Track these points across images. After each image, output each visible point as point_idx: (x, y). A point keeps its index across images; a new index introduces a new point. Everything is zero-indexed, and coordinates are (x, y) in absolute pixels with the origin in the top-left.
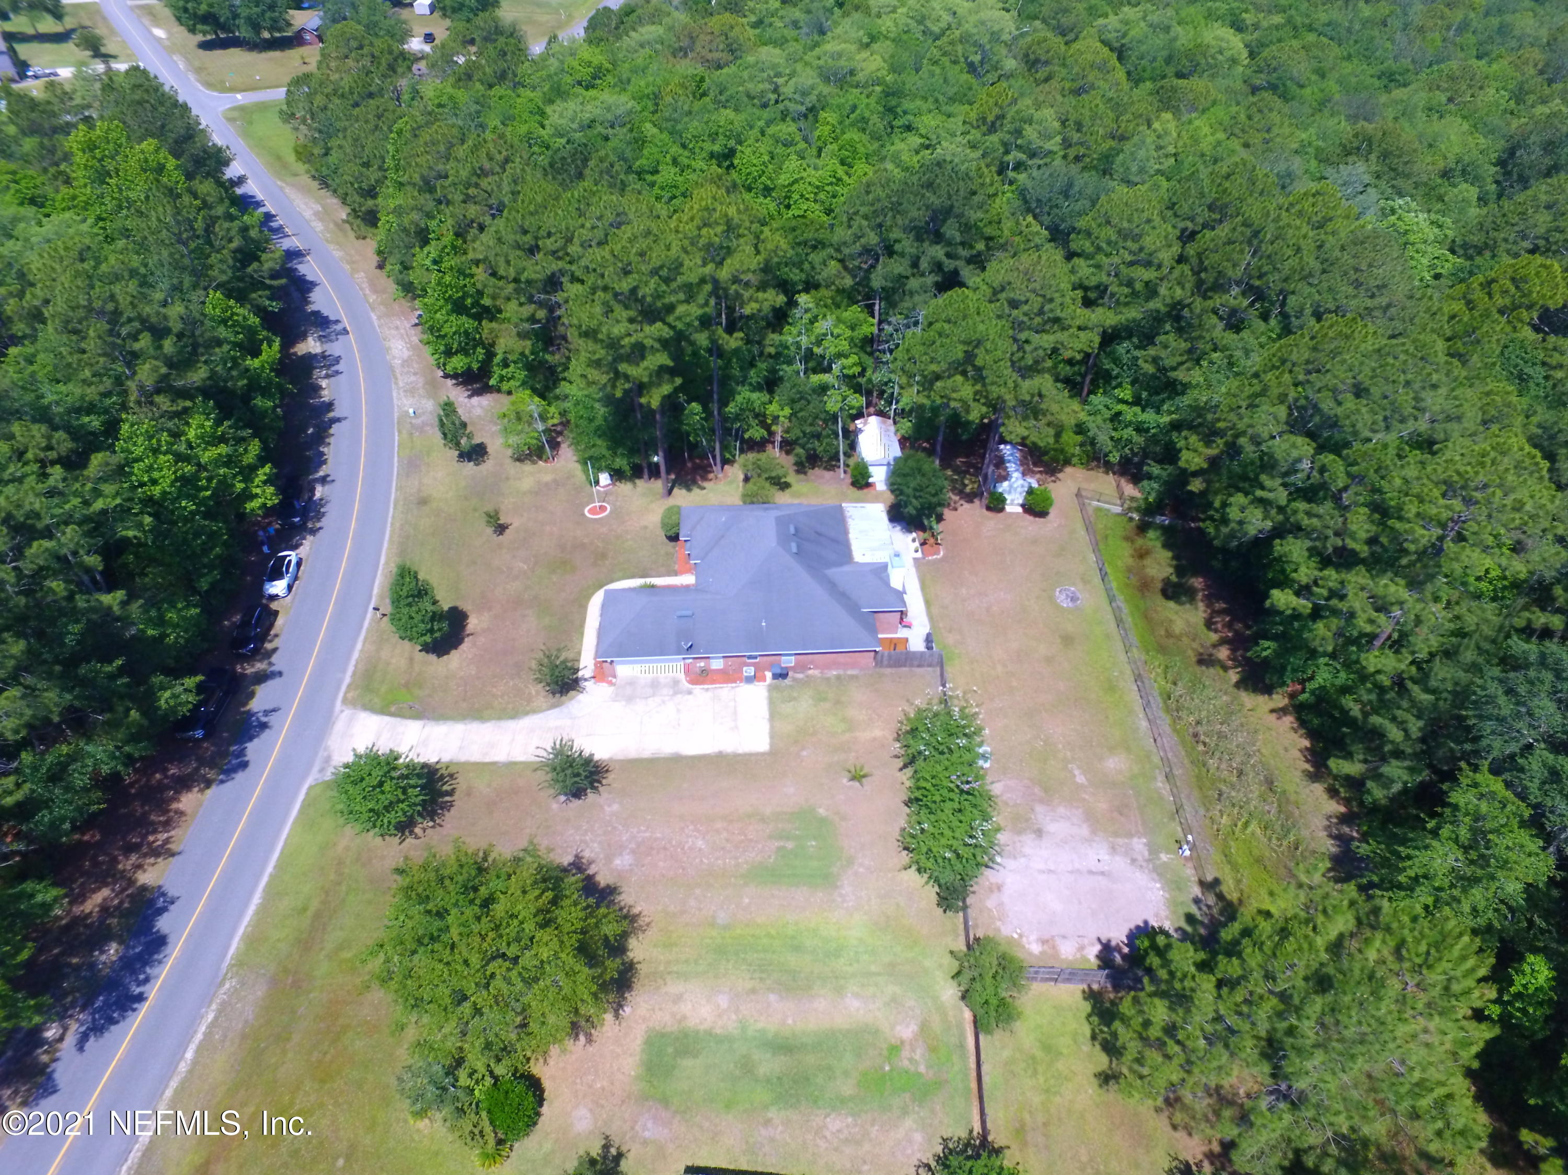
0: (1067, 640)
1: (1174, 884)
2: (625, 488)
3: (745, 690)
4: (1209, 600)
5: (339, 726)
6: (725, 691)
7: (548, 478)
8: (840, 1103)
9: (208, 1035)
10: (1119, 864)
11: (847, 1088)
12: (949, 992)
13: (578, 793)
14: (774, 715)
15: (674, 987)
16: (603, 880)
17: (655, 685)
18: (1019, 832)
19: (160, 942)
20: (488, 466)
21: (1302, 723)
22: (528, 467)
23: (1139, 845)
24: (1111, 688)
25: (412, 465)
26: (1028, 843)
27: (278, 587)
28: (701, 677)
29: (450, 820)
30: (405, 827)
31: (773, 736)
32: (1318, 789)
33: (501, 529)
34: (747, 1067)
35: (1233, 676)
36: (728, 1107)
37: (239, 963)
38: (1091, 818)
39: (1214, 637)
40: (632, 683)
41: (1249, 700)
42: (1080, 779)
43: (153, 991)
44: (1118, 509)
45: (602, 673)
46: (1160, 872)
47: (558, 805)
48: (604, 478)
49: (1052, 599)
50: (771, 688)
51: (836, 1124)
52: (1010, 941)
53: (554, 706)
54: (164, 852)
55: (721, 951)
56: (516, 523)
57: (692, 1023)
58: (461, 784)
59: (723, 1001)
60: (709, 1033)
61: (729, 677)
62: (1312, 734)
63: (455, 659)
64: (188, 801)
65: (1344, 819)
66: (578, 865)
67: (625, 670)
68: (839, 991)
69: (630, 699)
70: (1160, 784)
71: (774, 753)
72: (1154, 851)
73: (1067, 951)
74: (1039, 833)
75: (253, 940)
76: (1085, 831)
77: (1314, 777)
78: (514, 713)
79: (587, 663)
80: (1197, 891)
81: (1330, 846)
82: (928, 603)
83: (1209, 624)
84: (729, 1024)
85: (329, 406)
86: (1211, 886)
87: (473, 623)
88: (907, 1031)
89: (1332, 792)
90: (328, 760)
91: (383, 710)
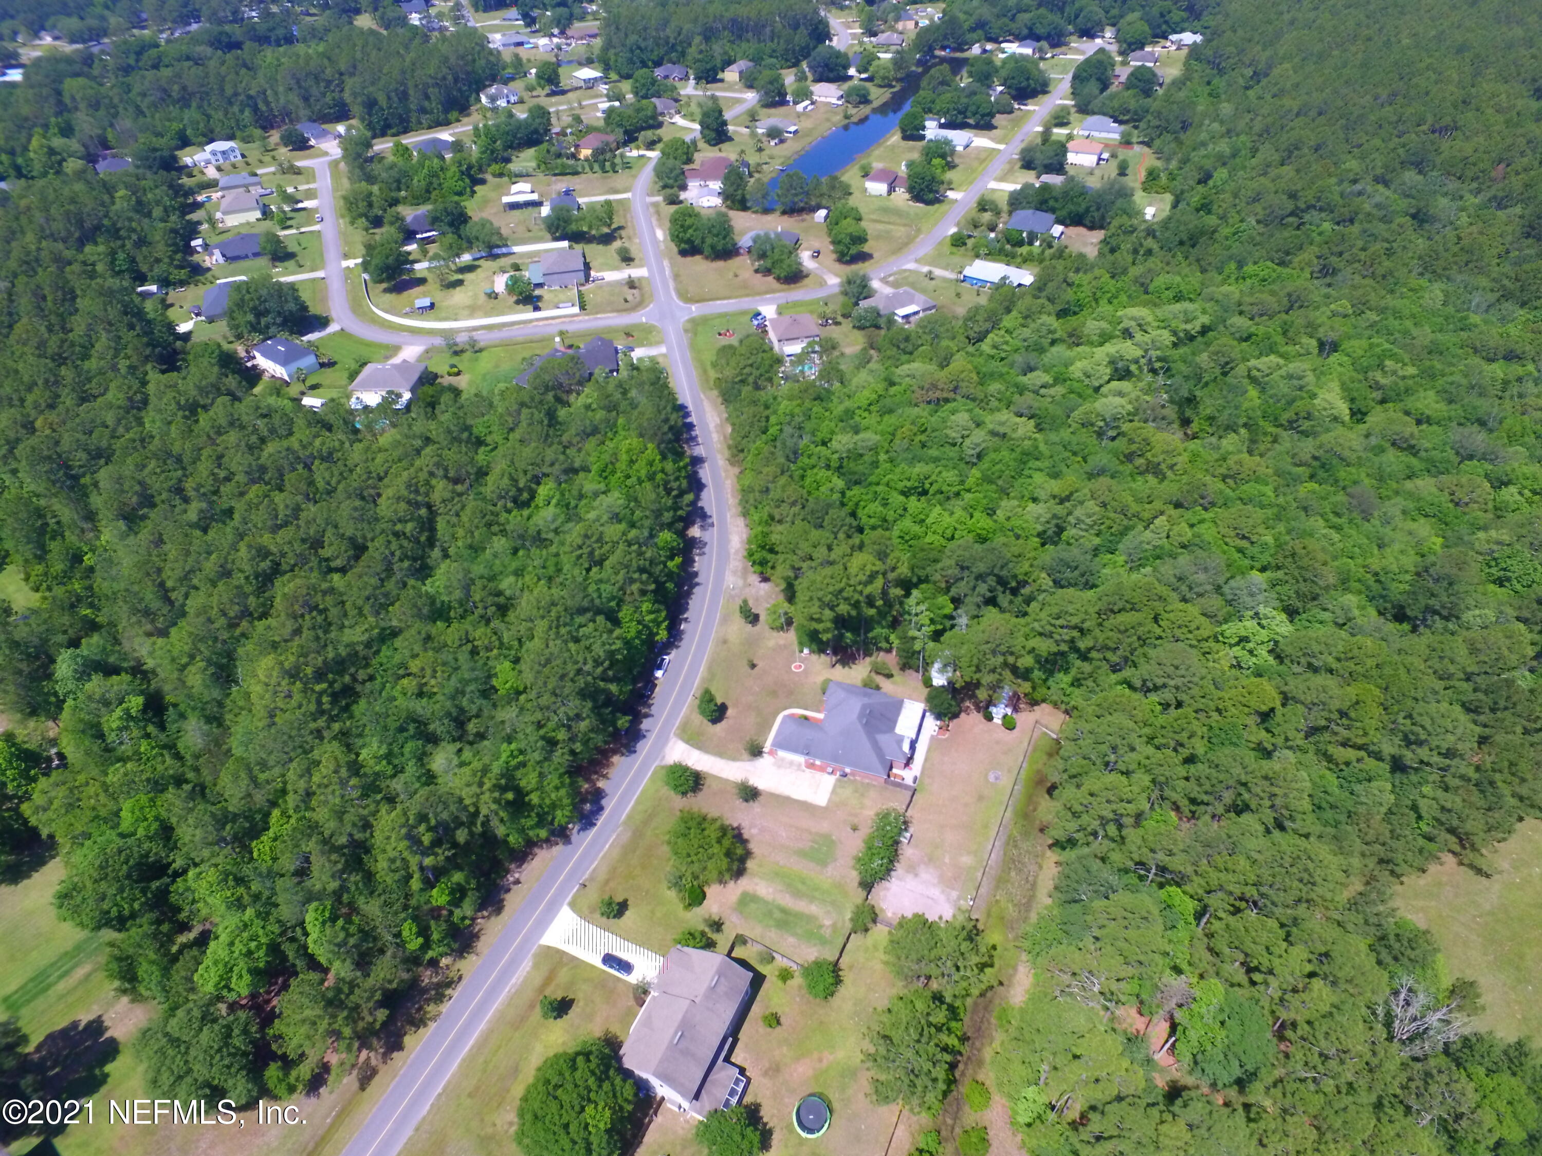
0: (981, 798)
2: (814, 657)
3: (826, 776)
5: (670, 744)
6: (818, 774)
7: (782, 642)
8: (795, 935)
9: (612, 843)
10: (942, 898)
11: (800, 931)
13: (747, 801)
14: (834, 792)
15: (756, 880)
16: (746, 836)
17: (791, 763)
18: (908, 872)
19: (601, 809)
20: (758, 628)
22: (775, 634)
23: (954, 894)
24: (986, 826)
25: (725, 620)
26: (909, 877)
27: (659, 674)
28: (811, 766)
29: (700, 795)
30: (684, 794)
31: (830, 801)
33: (753, 666)
34: (770, 913)
35: (1050, 841)
36: (760, 922)
37: (625, 823)
38: (942, 877)
40: (783, 759)
41: (1050, 853)
42: (947, 860)
43: (599, 823)
45: (771, 753)
46: (955, 904)
47: (739, 803)
48: (806, 651)
49: (986, 776)
50: (838, 780)
51: (791, 940)
52: (882, 910)
53: (749, 761)
54: (605, 776)
55: (777, 874)
56: (761, 664)
57: (758, 893)
58: (708, 782)
59: (771, 890)
60: (762, 898)
61: (822, 769)
63: (719, 727)
64: (616, 759)
66: (738, 828)
67: (781, 753)
68: (811, 902)
69: (779, 767)
70: (979, 873)
71: (825, 809)
72: (959, 898)
74: (916, 875)
75: (629, 817)
76: (936, 881)
78: (734, 759)
79: (767, 747)
82: (926, 760)
84: (769, 898)
85: (696, 574)
87: (730, 712)
88: (827, 922)
90: (664, 757)
91: (687, 742)
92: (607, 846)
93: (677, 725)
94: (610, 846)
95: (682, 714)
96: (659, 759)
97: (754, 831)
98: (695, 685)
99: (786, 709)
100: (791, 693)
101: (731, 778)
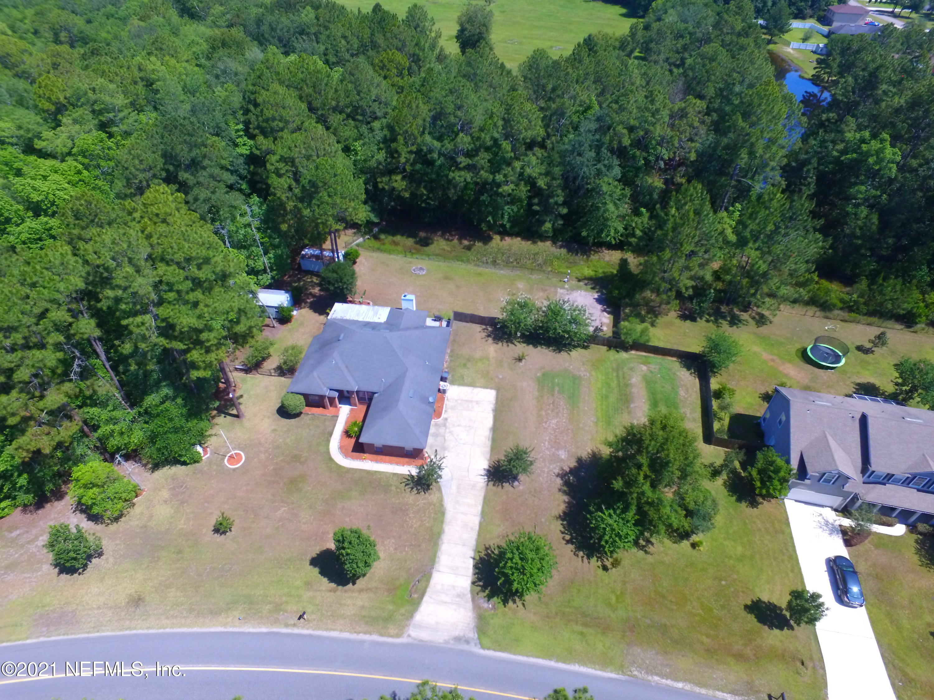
0: (447, 278)
1: (577, 288)
3: (448, 396)
5: (426, 636)
6: (448, 405)
8: (674, 391)
9: (667, 677)
11: (669, 387)
12: (624, 355)
14: (472, 384)
16: (573, 464)
21: (512, 235)
22: (136, 511)
23: (561, 290)
24: (480, 274)
28: (437, 412)
31: (485, 387)
32: (539, 243)
35: (479, 244)
37: (621, 669)
39: (456, 242)
41: (492, 245)
44: (362, 238)
46: (573, 289)
47: (521, 486)
48: (198, 451)
49: (420, 276)
53: (440, 490)
58: (495, 542)
65: (555, 242)
68: (628, 385)
69: (444, 448)
70: (533, 277)
81: (564, 250)
83: (448, 240)
86: (580, 280)
88: (644, 368)
89: (545, 239)
90: (458, 639)
91: (416, 604)
92: (680, 685)
93: (375, 637)
94: (676, 680)
95: (346, 635)
96: (465, 647)
97: (563, 455)
98: (264, 630)
99: (331, 459)
100: (296, 458)
101: (480, 508)
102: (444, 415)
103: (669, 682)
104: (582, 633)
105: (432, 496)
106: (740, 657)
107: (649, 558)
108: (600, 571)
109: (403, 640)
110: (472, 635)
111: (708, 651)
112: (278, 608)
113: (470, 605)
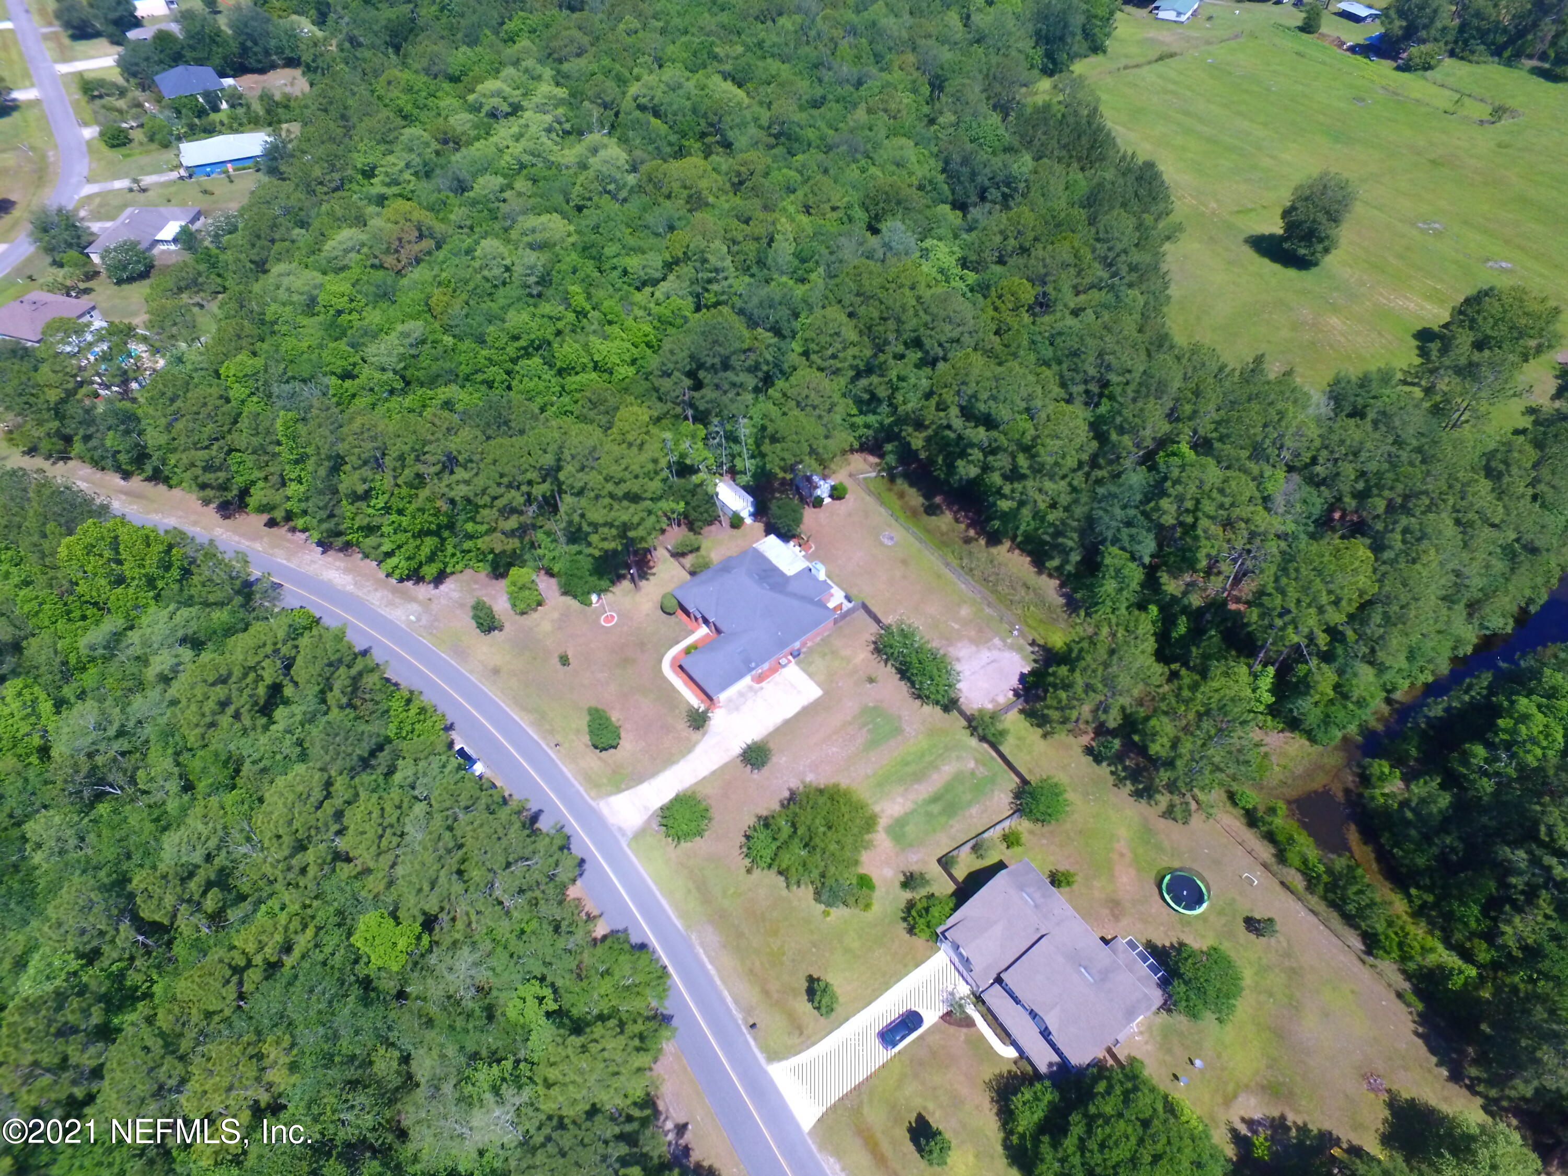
1: (1019, 650)
2: (613, 594)
4: (950, 507)
5: (606, 811)
6: (776, 677)
7: (556, 615)
9: (708, 957)
10: (995, 654)
11: (969, 796)
12: (974, 742)
13: (764, 763)
14: (811, 675)
15: (883, 805)
17: (741, 694)
19: (642, 946)
20: (510, 627)
21: (1023, 550)
22: (536, 615)
23: (997, 641)
25: (459, 653)
28: (760, 679)
29: (717, 811)
30: (700, 832)
31: (819, 684)
32: (1044, 577)
33: (565, 660)
34: (929, 815)
35: (982, 542)
36: (934, 831)
38: (973, 641)
39: (963, 526)
40: (730, 700)
41: (994, 550)
42: (957, 627)
44: (874, 474)
45: (711, 708)
46: (1011, 647)
48: (593, 597)
49: (882, 544)
50: (798, 663)
53: (704, 734)
56: (569, 651)
57: (896, 815)
58: (701, 794)
59: (900, 800)
60: (906, 814)
61: (773, 670)
62: (1030, 553)
63: (625, 745)
65: (1062, 586)
67: (723, 697)
68: (937, 768)
69: (737, 709)
70: (988, 610)
72: (1004, 640)
73: (1002, 700)
76: (974, 648)
77: (1040, 572)
78: (688, 750)
79: (697, 704)
80: (1030, 649)
81: (1062, 601)
82: (830, 578)
83: (957, 520)
84: (909, 806)
86: (1033, 643)
89: (1050, 576)
90: (620, 829)
91: (619, 790)
92: (709, 967)
93: (581, 790)
94: (712, 963)
95: (569, 775)
96: (619, 837)
98: (536, 737)
99: (660, 661)
100: (642, 645)
101: (714, 767)
102: (763, 684)
103: (705, 960)
104: (689, 891)
105: (695, 735)
106: (766, 993)
107: (785, 892)
108: (744, 870)
109: (593, 804)
110: (630, 834)
111: (751, 971)
112: (552, 732)
113: (645, 817)
